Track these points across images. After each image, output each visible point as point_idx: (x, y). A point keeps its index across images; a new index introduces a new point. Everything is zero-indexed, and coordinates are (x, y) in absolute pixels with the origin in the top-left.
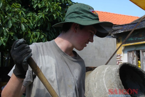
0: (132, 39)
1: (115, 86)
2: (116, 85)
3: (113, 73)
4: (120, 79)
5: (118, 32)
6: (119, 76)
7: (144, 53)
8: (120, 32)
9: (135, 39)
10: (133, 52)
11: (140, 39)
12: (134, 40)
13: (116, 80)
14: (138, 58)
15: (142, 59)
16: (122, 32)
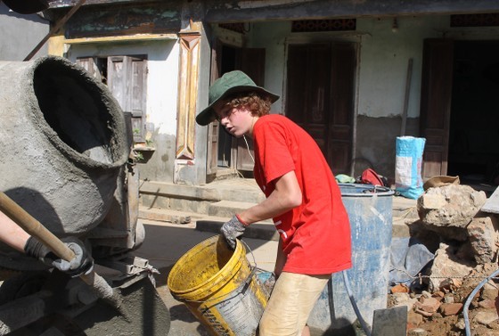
0: (89, 28)
1: (20, 111)
2: (23, 110)
3: (17, 78)
4: (33, 94)
5: (56, 4)
6: (32, 87)
7: (117, 64)
8: (60, 6)
9: (99, 29)
10: (91, 59)
11: (110, 28)
12: (96, 30)
13: (22, 98)
14: (103, 78)
15: (112, 80)
16: (67, 5)
